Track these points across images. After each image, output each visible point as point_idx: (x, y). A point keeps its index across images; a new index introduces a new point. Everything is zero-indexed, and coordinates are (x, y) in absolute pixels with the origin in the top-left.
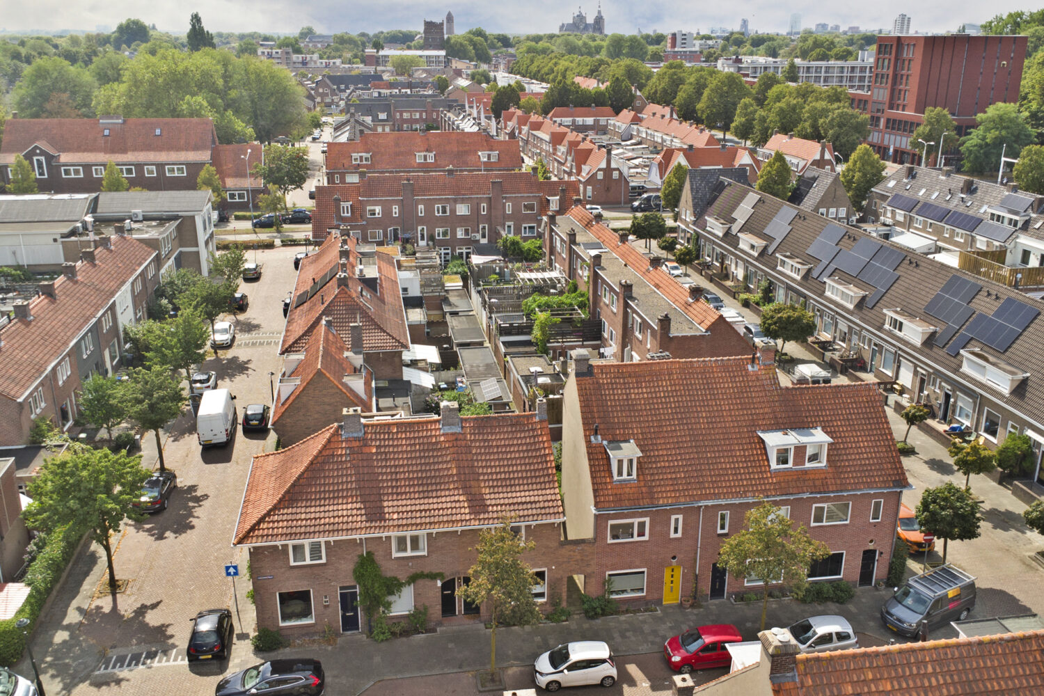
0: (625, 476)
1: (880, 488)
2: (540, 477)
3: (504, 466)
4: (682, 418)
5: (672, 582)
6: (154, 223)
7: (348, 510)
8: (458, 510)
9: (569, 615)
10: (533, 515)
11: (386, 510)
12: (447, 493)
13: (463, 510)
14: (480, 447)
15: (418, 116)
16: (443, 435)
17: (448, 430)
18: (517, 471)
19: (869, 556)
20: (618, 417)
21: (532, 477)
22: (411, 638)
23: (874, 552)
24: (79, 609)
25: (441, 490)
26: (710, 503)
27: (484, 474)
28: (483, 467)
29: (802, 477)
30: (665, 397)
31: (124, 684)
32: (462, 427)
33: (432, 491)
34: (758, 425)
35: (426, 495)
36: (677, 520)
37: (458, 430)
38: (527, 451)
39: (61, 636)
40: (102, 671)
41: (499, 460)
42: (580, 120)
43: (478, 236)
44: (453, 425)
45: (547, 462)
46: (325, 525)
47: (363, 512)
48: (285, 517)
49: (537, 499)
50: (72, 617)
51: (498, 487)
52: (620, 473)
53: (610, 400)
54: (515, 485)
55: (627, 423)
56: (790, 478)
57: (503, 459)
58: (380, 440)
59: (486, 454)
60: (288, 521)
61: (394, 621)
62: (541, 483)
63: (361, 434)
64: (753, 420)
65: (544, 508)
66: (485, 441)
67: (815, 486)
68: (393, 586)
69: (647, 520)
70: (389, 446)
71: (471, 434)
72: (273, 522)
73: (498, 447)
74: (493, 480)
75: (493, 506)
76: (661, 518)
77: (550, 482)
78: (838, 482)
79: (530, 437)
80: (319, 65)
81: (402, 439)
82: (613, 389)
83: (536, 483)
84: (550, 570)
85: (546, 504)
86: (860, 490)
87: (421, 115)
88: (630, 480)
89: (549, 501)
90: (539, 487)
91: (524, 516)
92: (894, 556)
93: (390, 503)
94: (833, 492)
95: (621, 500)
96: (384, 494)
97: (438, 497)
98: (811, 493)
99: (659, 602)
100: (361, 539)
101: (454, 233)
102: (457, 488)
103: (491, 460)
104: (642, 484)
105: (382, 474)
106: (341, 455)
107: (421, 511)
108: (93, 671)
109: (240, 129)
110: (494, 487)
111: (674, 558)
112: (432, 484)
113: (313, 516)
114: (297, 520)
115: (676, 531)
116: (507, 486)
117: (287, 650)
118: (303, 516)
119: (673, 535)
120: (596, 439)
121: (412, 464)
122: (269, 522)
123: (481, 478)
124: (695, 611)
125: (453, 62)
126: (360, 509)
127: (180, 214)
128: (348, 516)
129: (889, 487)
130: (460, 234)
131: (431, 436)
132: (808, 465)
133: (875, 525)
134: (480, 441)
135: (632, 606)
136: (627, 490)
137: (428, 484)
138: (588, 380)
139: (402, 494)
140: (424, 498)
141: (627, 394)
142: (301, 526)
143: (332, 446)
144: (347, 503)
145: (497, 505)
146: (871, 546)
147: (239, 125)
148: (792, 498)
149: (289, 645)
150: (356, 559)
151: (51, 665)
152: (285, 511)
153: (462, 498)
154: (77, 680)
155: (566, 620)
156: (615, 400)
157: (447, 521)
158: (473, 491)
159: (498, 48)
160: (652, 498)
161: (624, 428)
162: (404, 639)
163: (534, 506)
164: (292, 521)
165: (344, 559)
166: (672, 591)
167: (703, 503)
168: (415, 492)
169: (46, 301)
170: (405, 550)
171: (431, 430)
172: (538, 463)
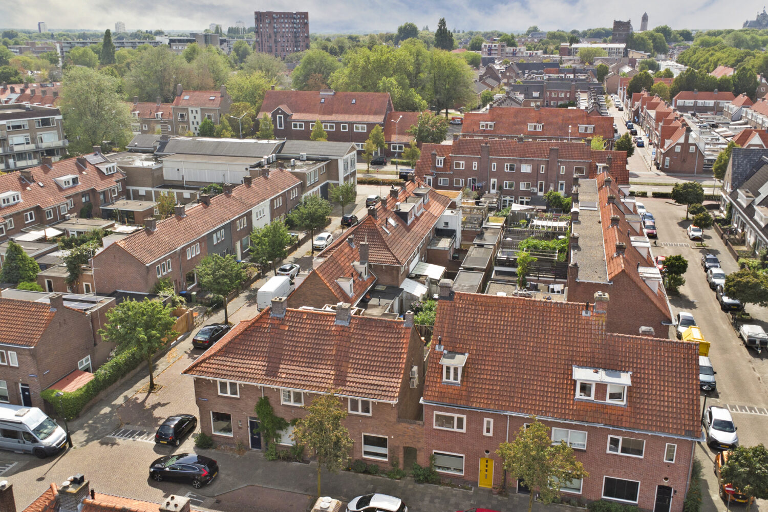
0: (452, 380)
1: (672, 434)
2: (392, 368)
3: (369, 355)
4: (512, 344)
5: (486, 471)
6: (311, 162)
7: (257, 365)
8: (326, 381)
9: (403, 476)
10: (375, 395)
11: (280, 370)
12: (324, 367)
13: (329, 381)
14: (357, 339)
15: (563, 95)
16: (335, 326)
17: (339, 323)
18: (377, 361)
19: (664, 492)
20: (461, 334)
21: (386, 367)
22: (290, 463)
23: (669, 489)
24: (126, 397)
25: (321, 364)
26: (514, 414)
27: (353, 358)
28: (354, 354)
29: (600, 411)
30: (504, 325)
31: (115, 446)
32: (350, 323)
33: (315, 363)
34: (576, 361)
35: (310, 365)
36: (488, 423)
37: (347, 324)
38: (390, 348)
39: (106, 410)
40: (111, 436)
41: (367, 350)
42: (700, 102)
43: (536, 190)
44: (344, 320)
45: (400, 358)
46: (239, 372)
47: (265, 368)
48: (217, 362)
49: (383, 383)
50: (120, 401)
51: (360, 369)
52: (448, 377)
53: (460, 320)
54: (372, 371)
55: (468, 340)
56: (590, 409)
57: (370, 351)
58: (293, 322)
59: (360, 344)
60: (218, 365)
61: (282, 449)
62: (391, 373)
63: (282, 316)
64: (572, 356)
65: (385, 391)
66: (363, 335)
67: (610, 420)
68: (281, 424)
69: (465, 417)
70: (298, 327)
71: (354, 329)
72: (210, 363)
73: (370, 341)
74: (358, 364)
75: (350, 382)
76: (476, 418)
77: (397, 373)
78: (633, 420)
79: (395, 338)
80: (525, 55)
81: (307, 324)
82: (464, 313)
83: (387, 372)
84: (390, 438)
85: (388, 389)
86: (651, 431)
87: (566, 95)
88: (455, 384)
89: (390, 387)
90: (388, 375)
91: (369, 394)
92: (687, 497)
93: (285, 366)
94: (625, 428)
95: (444, 397)
96: (283, 359)
97: (317, 368)
98: (605, 425)
99: (475, 484)
100: (261, 387)
101: (518, 186)
102: (332, 365)
103: (361, 350)
104: (464, 388)
105: (287, 345)
106: (265, 328)
107: (302, 375)
108: (107, 435)
109: (417, 100)
110: (357, 369)
111: (487, 452)
112: (316, 359)
113: (234, 364)
114: (224, 366)
115: (488, 431)
116: (366, 370)
117: (213, 451)
118: (229, 364)
119: (485, 433)
120: (440, 348)
121: (308, 343)
122: (207, 363)
123: (351, 361)
124: (500, 498)
125: (631, 53)
126: (265, 366)
127: (330, 157)
128: (255, 369)
129: (680, 435)
130: (523, 187)
131: (327, 325)
132: (608, 401)
133: (669, 465)
134: (358, 334)
135: (453, 482)
136: (451, 391)
137: (313, 358)
138: (448, 303)
139: (294, 361)
140: (308, 367)
141: (474, 318)
142: (224, 370)
143: (263, 321)
144: (258, 361)
145: (353, 382)
146: (665, 483)
147: (418, 98)
148: (586, 425)
149: (215, 448)
150: (258, 400)
151: (89, 426)
152: (220, 358)
153: (332, 372)
154: (96, 437)
155: (400, 479)
156: (463, 321)
157: (316, 386)
158: (342, 369)
159: (680, 42)
160: (468, 401)
161: (463, 344)
162: (285, 463)
163: (378, 388)
164: (221, 365)
165: (251, 398)
166: (486, 478)
167: (509, 413)
168: (303, 362)
169: (202, 206)
170: (290, 401)
171: (329, 321)
172: (394, 358)
